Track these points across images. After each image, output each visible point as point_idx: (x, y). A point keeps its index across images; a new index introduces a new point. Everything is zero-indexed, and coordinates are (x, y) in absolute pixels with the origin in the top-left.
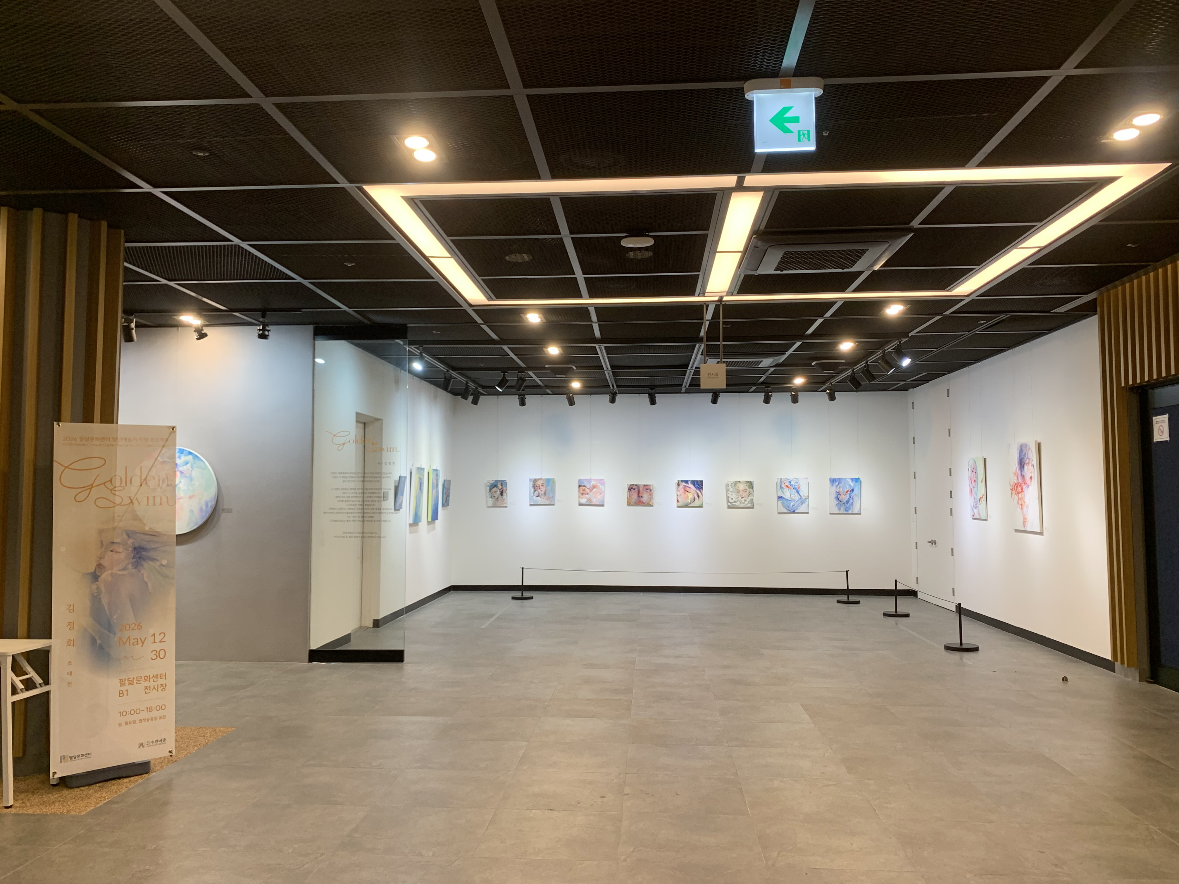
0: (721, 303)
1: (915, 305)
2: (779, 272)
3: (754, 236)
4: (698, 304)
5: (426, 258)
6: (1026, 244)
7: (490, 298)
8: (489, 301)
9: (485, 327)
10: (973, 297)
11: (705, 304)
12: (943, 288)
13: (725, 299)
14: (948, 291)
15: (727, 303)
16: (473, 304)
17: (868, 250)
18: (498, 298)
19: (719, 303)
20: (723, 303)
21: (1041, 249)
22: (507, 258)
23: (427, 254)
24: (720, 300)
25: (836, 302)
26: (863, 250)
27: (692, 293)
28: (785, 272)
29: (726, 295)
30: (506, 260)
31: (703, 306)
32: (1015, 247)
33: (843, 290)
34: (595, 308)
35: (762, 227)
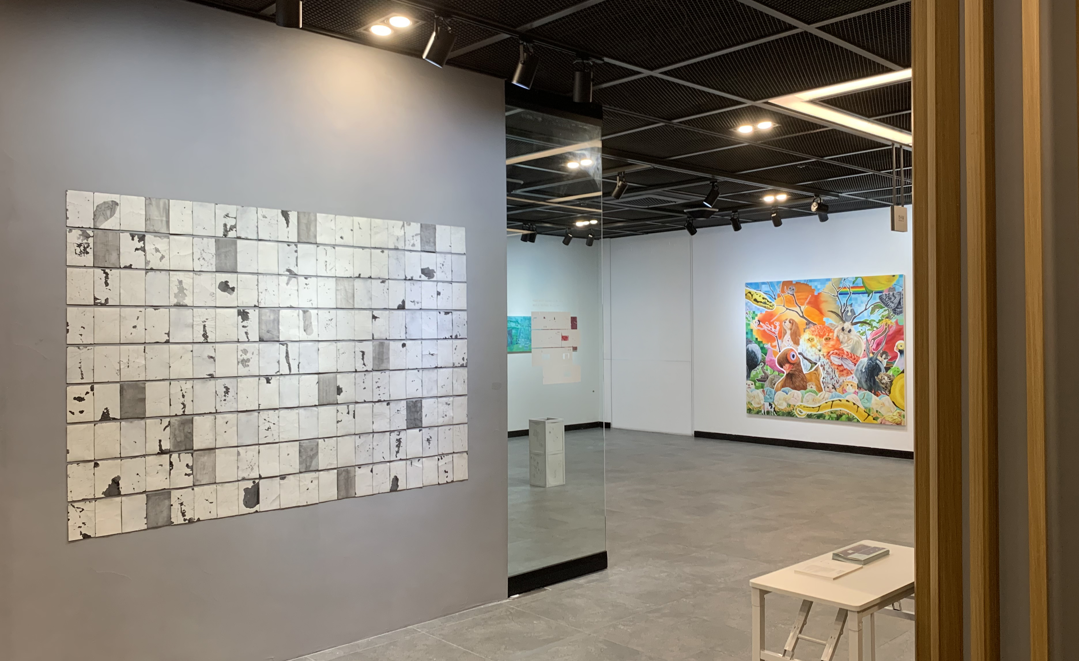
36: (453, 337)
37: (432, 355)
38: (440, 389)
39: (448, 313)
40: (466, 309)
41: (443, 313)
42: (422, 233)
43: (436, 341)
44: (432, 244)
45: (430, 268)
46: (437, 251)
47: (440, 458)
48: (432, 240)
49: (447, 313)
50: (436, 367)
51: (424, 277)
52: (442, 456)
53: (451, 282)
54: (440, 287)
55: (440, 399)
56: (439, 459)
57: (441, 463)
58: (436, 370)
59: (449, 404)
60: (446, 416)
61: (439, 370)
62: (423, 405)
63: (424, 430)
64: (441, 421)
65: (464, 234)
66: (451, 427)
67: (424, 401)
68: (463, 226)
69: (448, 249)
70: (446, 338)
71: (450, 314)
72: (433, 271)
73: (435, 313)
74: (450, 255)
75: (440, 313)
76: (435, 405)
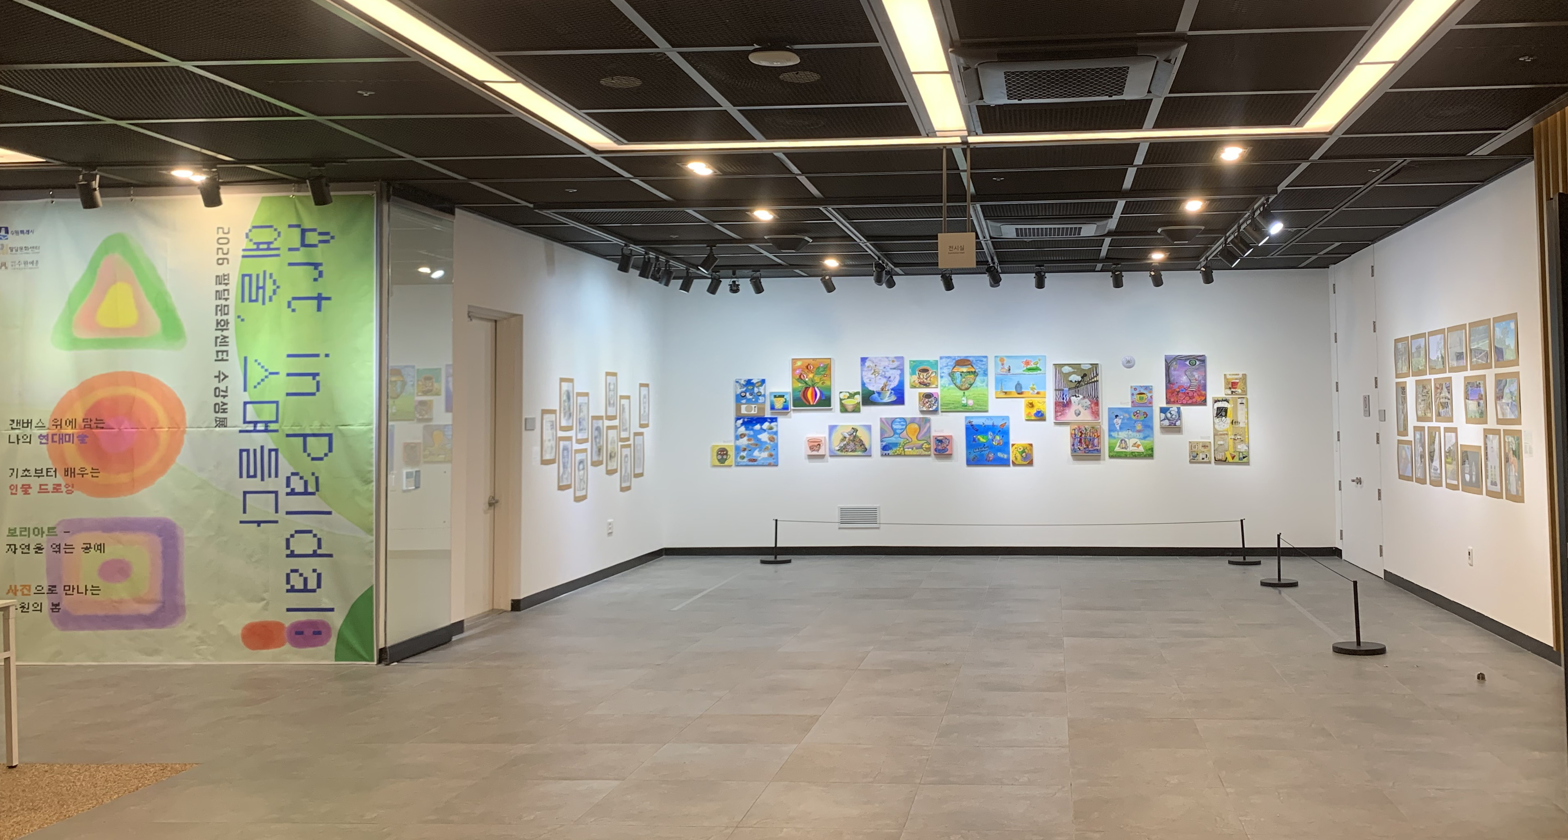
0: (968, 147)
1: (1257, 146)
2: (1016, 101)
3: (950, 50)
4: (935, 147)
5: (481, 84)
6: (1367, 58)
7: (617, 142)
8: (619, 144)
9: (636, 181)
10: (1339, 134)
11: (945, 147)
12: (1286, 122)
13: (971, 139)
14: (1296, 126)
15: (978, 146)
16: (600, 149)
17: (1128, 68)
18: (631, 139)
19: (965, 147)
20: (972, 146)
21: (1398, 65)
22: (603, 82)
23: (480, 78)
24: (965, 143)
25: (1139, 143)
26: (1120, 69)
27: (917, 133)
28: (1024, 101)
29: (969, 135)
30: (602, 85)
31: (942, 150)
32: (1356, 60)
33: (1139, 126)
34: (785, 154)
35: (956, 36)
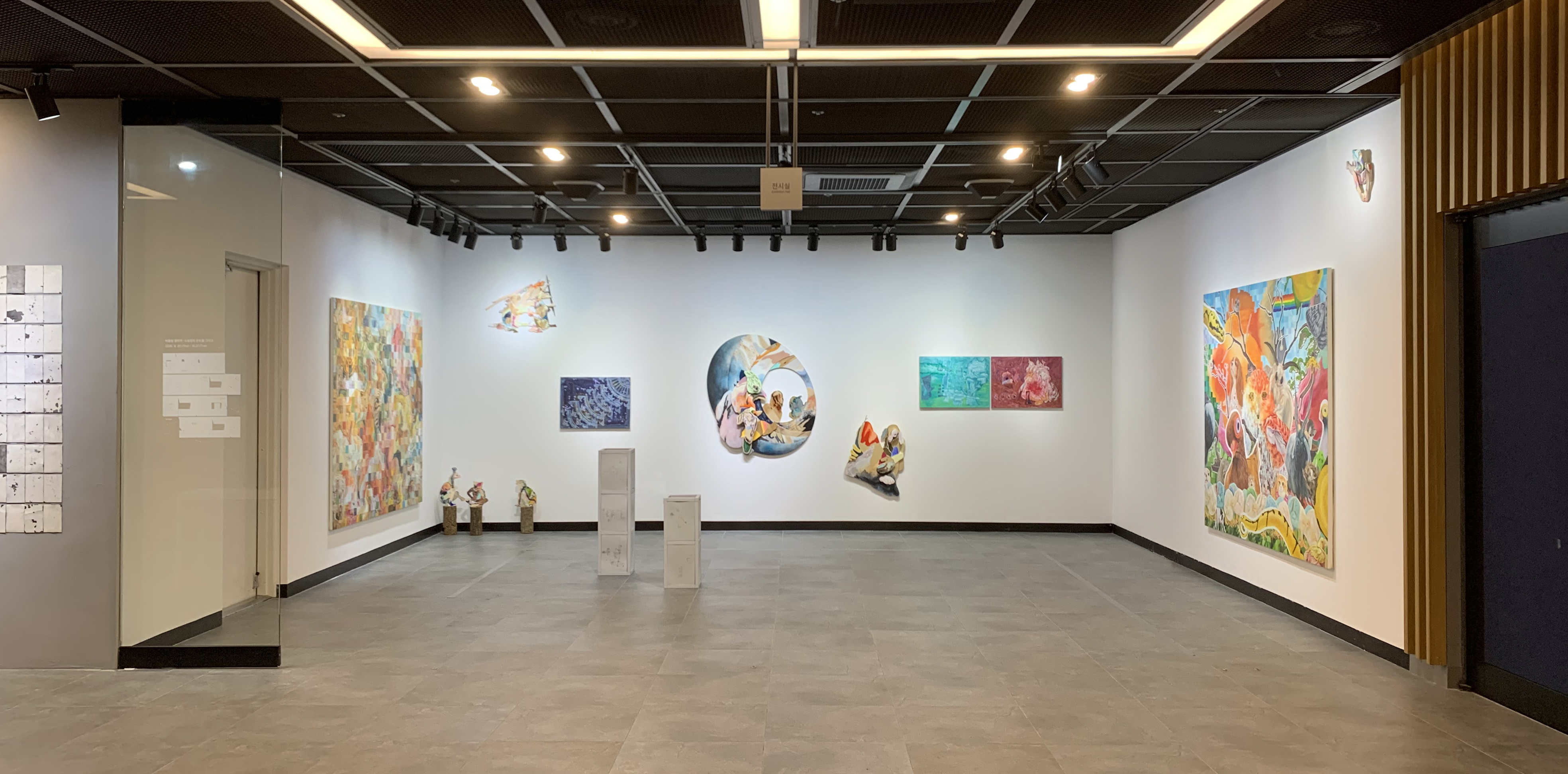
0: (796, 65)
4: (759, 65)
7: (393, 45)
8: (394, 50)
9: (413, 104)
10: (1208, 58)
11: (769, 65)
12: (1156, 40)
13: (801, 55)
14: (1166, 45)
15: (807, 64)
16: (370, 57)
18: (406, 44)
19: (792, 64)
20: (800, 64)
24: (793, 59)
25: (984, 67)
27: (742, 42)
29: (800, 49)
31: (766, 69)
34: (584, 69)
36: (45, 381)
37: (18, 399)
38: (27, 434)
39: (39, 356)
40: (61, 352)
41: (31, 357)
42: (9, 275)
43: (23, 385)
44: (20, 286)
45: (17, 311)
46: (26, 292)
47: (27, 506)
48: (20, 281)
49: (37, 357)
50: (24, 413)
51: (9, 320)
52: (30, 504)
53: (42, 324)
54: (29, 329)
55: (27, 446)
56: (25, 508)
57: (28, 511)
58: (23, 415)
59: (39, 452)
60: (35, 463)
61: (26, 415)
62: (8, 450)
63: (8, 476)
64: (28, 469)
65: (60, 271)
66: (42, 475)
67: (9, 446)
68: (59, 264)
69: (40, 290)
70: (35, 383)
71: (41, 357)
72: (21, 313)
73: (22, 356)
74: (41, 296)
75: (28, 356)
76: (23, 451)
